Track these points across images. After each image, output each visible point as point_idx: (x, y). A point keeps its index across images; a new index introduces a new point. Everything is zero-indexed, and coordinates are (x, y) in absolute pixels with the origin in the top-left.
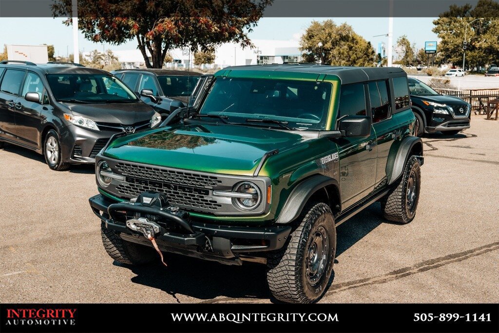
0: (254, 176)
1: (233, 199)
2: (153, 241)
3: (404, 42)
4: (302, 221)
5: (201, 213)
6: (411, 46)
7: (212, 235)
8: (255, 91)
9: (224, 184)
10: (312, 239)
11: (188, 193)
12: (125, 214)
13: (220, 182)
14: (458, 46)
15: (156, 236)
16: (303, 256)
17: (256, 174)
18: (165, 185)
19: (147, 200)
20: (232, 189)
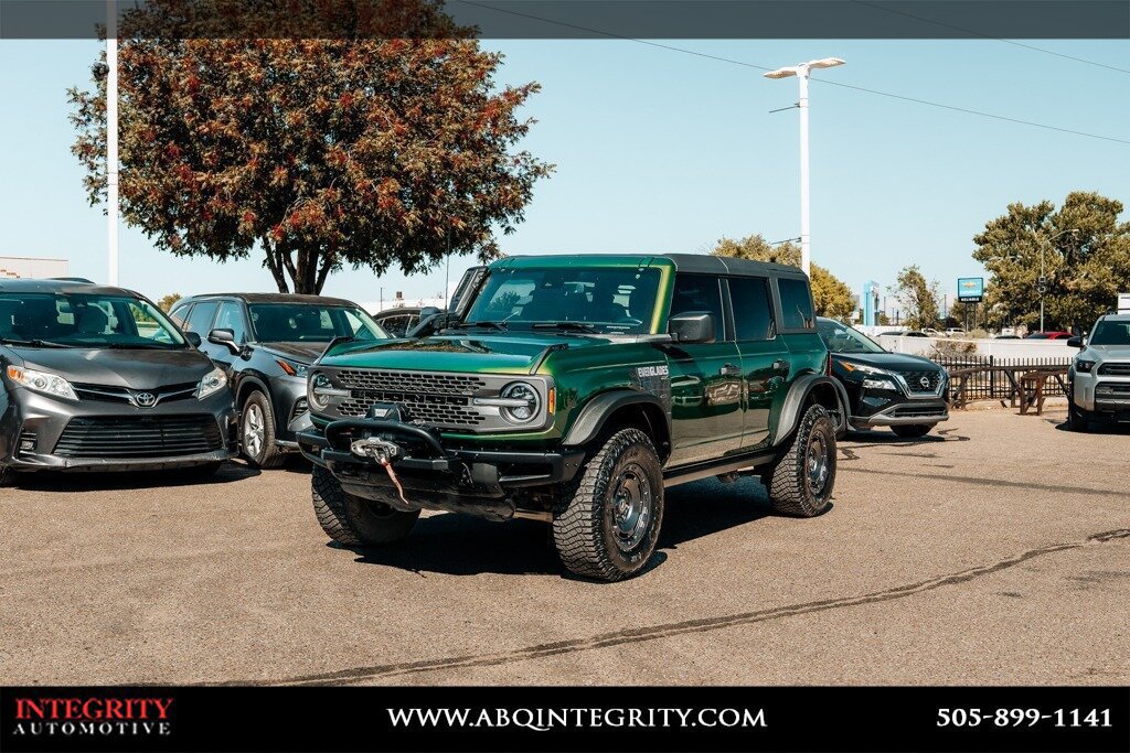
0: (530, 375)
1: (502, 408)
2: (389, 468)
3: (912, 279)
4: (601, 449)
5: (457, 431)
6: (928, 288)
7: (471, 460)
8: (547, 285)
9: (489, 386)
10: (619, 483)
11: (439, 405)
12: (349, 436)
13: (483, 384)
14: (1029, 287)
15: (392, 460)
16: (603, 505)
17: (532, 373)
18: (407, 397)
19: (380, 413)
20: (500, 393)
